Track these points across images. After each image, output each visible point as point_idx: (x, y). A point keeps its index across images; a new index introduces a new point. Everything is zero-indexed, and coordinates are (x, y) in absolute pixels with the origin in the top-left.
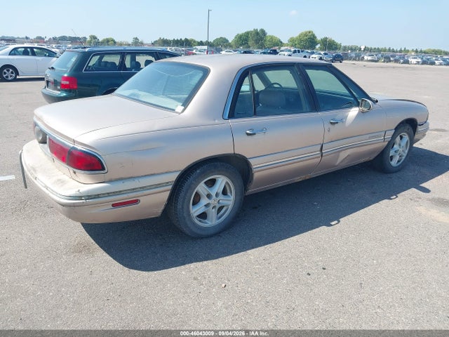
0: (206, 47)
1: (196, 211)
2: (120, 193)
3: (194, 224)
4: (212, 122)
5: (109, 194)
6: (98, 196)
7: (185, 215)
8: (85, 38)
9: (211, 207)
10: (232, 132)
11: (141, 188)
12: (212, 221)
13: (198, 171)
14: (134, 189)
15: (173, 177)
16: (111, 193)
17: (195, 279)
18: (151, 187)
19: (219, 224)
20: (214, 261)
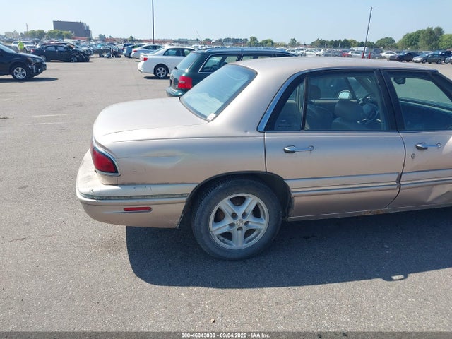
0: (362, 49)
1: (217, 230)
2: (130, 197)
3: (214, 243)
4: (243, 134)
5: (119, 198)
6: (108, 198)
7: (202, 231)
8: (246, 40)
9: (236, 227)
10: (265, 146)
11: (152, 196)
12: (237, 245)
13: (220, 186)
14: (145, 196)
15: (189, 189)
16: (122, 197)
17: (189, 305)
18: (163, 196)
19: (247, 249)
20: (221, 290)
